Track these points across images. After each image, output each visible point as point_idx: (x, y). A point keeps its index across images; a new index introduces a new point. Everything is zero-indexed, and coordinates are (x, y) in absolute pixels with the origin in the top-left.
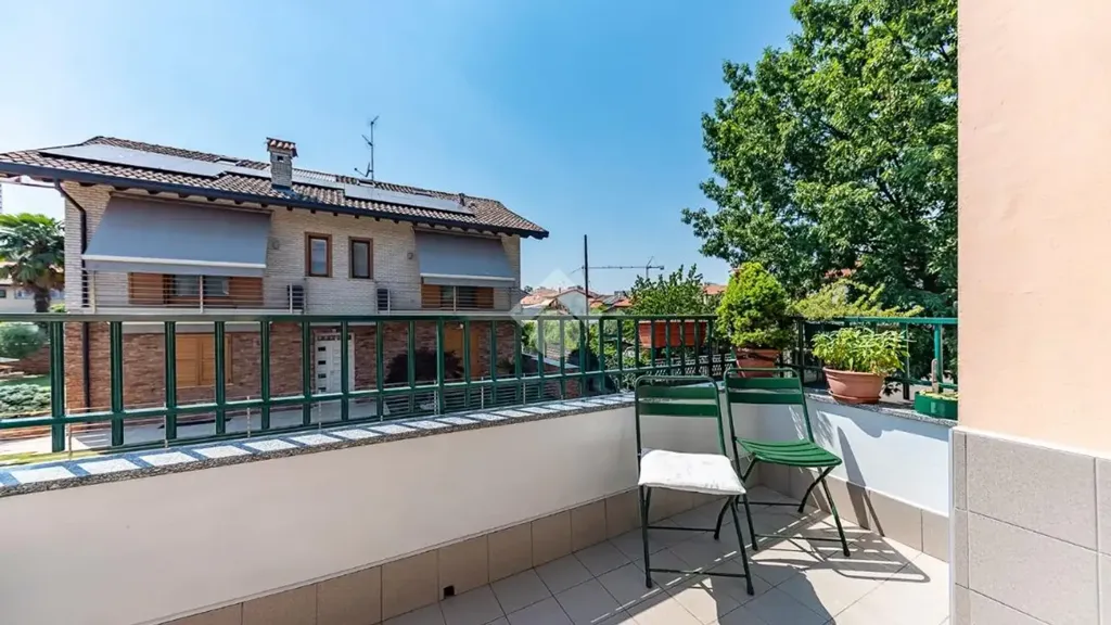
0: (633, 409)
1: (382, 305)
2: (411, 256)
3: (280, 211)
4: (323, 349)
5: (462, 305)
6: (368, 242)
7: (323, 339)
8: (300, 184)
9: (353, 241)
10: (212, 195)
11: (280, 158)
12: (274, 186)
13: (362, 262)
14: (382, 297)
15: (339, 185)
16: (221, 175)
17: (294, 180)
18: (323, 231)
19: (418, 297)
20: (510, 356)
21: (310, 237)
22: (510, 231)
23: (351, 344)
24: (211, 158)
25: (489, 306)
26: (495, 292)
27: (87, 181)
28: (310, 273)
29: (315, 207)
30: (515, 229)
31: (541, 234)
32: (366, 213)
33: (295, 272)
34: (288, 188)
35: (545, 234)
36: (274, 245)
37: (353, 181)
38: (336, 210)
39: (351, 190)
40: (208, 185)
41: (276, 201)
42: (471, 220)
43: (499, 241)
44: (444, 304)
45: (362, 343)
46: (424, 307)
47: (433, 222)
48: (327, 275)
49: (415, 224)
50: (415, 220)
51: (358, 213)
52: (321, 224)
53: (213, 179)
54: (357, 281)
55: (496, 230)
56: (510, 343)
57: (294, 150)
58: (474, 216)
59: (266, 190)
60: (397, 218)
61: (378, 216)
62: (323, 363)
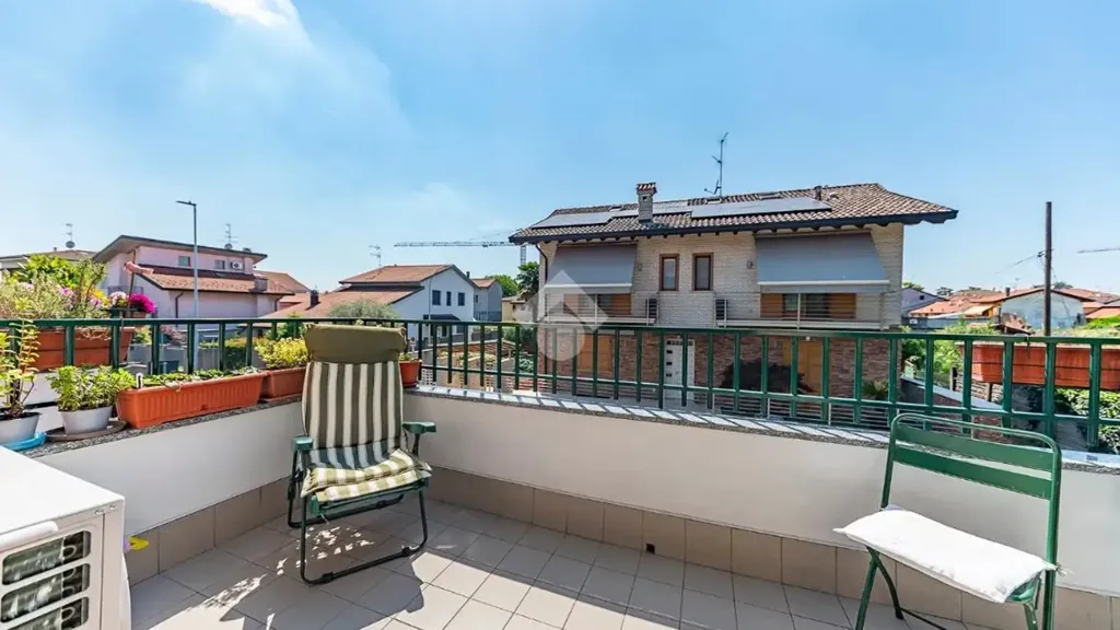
0: (886, 452)
1: (720, 315)
2: (751, 265)
3: (643, 240)
4: (670, 352)
5: (809, 313)
6: (709, 257)
7: (669, 343)
8: (658, 215)
9: (696, 257)
10: (603, 236)
11: (645, 198)
12: (641, 221)
13: (703, 274)
14: (721, 308)
15: (688, 209)
16: (610, 221)
17: (655, 211)
18: (672, 251)
19: (757, 307)
20: (878, 379)
21: (663, 258)
22: (884, 221)
23: (691, 351)
24: (606, 209)
25: (851, 317)
26: (858, 299)
27: (547, 240)
28: (662, 289)
29: (666, 232)
30: (895, 215)
31: (940, 217)
32: (709, 230)
33: (652, 288)
34: (649, 220)
35: (953, 214)
36: (638, 267)
37: (701, 201)
38: (682, 232)
39: (698, 211)
40: (602, 229)
41: (641, 233)
42: (827, 215)
43: (868, 235)
44: (786, 314)
45: (701, 349)
46: (764, 316)
47: (774, 227)
48: (676, 289)
49: (755, 232)
50: (755, 228)
51: (699, 231)
52: (670, 246)
53: (604, 224)
54: (699, 293)
55: (860, 222)
56: (883, 363)
57: (654, 188)
58: (830, 210)
59: (635, 226)
60: (735, 229)
61: (717, 230)
62: (670, 364)
